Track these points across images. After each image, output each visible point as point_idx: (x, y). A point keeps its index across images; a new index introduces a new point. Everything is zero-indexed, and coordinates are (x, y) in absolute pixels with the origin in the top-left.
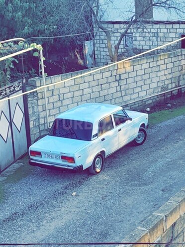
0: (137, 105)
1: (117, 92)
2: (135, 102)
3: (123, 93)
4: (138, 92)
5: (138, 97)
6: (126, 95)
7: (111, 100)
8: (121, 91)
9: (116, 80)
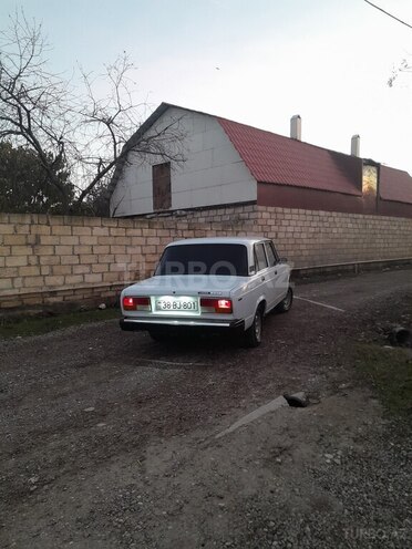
0: (81, 297)
1: (29, 265)
2: (74, 290)
3: (45, 271)
4: (83, 274)
5: (83, 282)
6: (52, 273)
7: (13, 278)
8: (39, 265)
9: (27, 244)
